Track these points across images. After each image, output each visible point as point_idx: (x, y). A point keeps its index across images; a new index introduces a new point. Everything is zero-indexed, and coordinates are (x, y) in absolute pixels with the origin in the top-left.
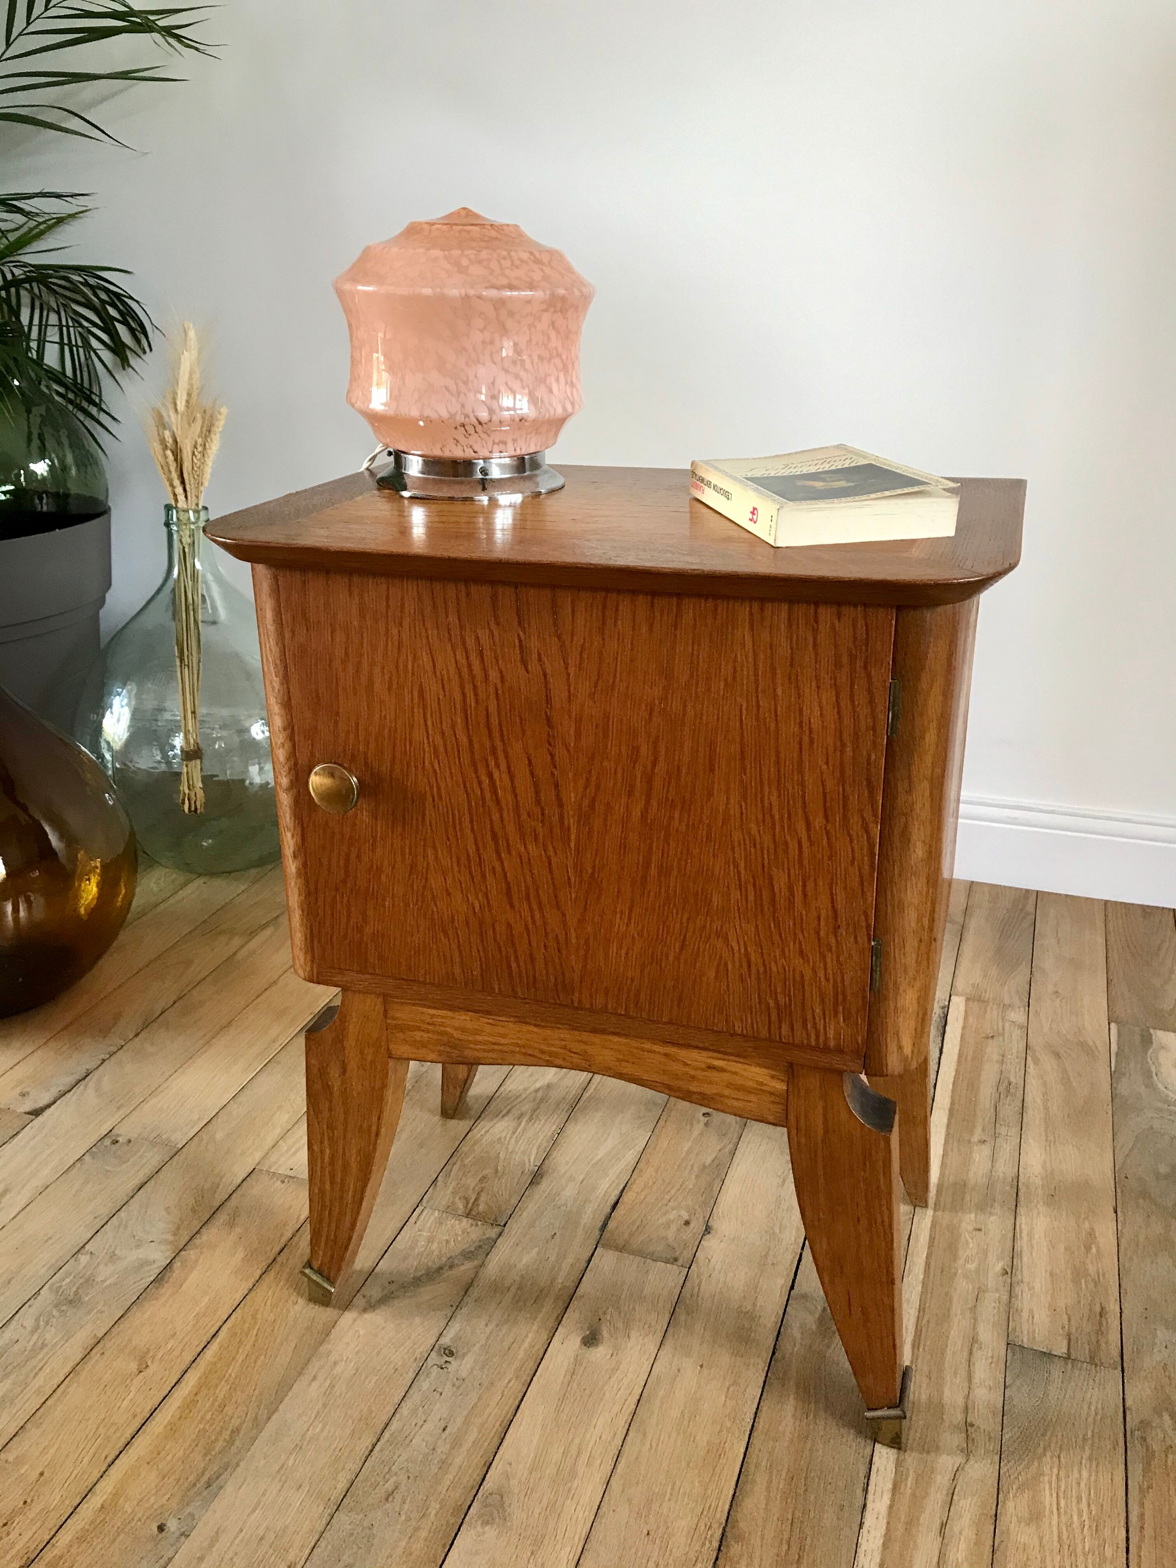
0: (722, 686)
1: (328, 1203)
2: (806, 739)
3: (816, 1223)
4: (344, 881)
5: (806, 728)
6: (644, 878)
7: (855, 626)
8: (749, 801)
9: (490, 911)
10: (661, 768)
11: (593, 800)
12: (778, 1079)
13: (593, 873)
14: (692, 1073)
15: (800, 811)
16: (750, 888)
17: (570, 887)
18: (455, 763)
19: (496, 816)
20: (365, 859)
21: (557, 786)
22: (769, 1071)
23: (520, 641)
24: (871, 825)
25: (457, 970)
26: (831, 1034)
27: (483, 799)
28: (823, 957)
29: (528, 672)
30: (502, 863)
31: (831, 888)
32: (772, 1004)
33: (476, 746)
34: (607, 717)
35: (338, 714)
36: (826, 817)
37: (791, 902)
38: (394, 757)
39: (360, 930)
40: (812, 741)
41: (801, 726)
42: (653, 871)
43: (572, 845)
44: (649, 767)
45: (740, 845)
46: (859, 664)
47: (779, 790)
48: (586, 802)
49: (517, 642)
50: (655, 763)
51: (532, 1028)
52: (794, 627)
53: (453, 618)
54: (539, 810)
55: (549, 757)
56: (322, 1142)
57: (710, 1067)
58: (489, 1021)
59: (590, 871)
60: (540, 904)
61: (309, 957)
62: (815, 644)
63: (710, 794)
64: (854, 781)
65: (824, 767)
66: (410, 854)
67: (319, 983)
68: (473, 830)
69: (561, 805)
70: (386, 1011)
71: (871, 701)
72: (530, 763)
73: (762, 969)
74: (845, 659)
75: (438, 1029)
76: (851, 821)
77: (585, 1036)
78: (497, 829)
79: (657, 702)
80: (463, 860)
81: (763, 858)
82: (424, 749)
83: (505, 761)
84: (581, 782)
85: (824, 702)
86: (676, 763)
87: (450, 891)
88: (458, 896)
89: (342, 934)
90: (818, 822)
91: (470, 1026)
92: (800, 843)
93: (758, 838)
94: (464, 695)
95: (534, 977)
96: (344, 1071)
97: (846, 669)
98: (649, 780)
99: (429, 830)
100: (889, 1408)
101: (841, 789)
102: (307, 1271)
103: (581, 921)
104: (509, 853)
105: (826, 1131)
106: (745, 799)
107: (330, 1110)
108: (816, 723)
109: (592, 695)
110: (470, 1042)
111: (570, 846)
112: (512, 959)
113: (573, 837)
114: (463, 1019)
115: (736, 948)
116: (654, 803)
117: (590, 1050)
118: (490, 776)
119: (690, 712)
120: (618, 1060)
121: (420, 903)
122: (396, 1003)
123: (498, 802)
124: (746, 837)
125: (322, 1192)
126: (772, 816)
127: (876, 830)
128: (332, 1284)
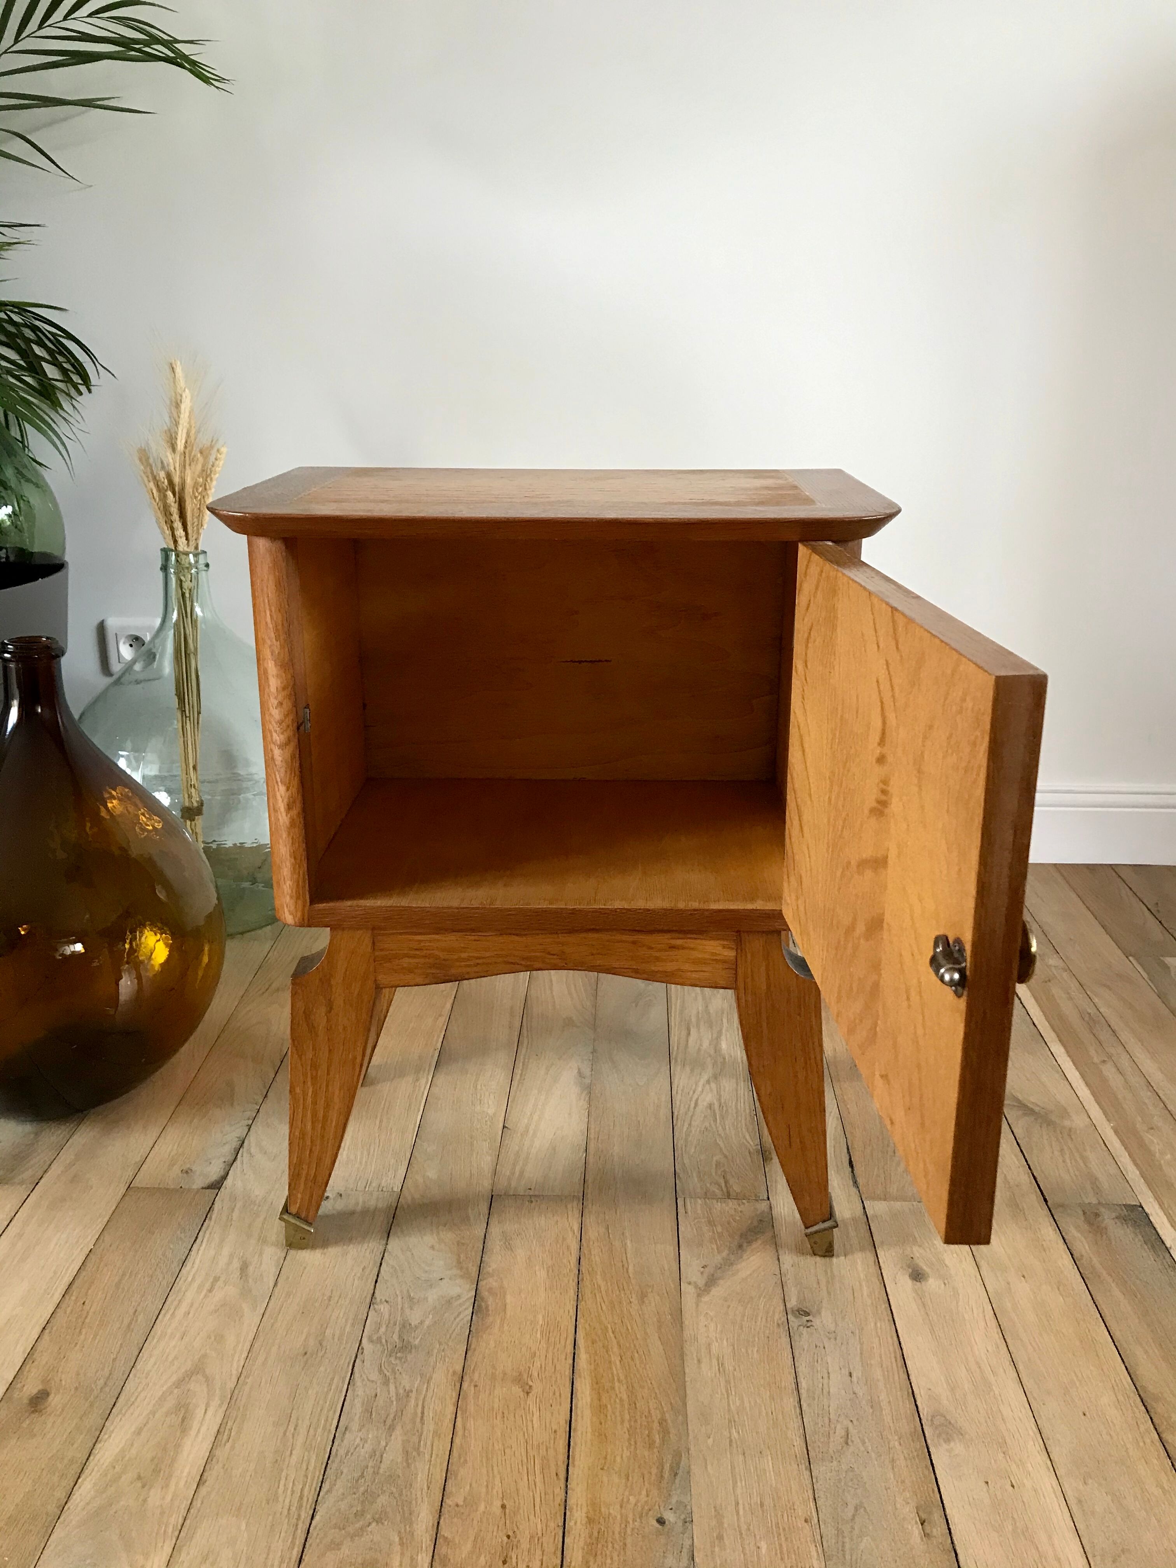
1: (308, 1143)
3: (762, 1070)
12: (729, 948)
14: (658, 954)
22: (722, 942)
51: (516, 938)
57: (673, 947)
58: (476, 938)
67: (310, 926)
70: (374, 943)
75: (425, 953)
77: (562, 938)
91: (456, 945)
96: (330, 1008)
100: (824, 1221)
102: (285, 1217)
105: (769, 987)
107: (314, 1049)
110: (456, 960)
114: (450, 940)
117: (568, 950)
122: (383, 935)
125: (303, 1134)
128: (310, 1224)
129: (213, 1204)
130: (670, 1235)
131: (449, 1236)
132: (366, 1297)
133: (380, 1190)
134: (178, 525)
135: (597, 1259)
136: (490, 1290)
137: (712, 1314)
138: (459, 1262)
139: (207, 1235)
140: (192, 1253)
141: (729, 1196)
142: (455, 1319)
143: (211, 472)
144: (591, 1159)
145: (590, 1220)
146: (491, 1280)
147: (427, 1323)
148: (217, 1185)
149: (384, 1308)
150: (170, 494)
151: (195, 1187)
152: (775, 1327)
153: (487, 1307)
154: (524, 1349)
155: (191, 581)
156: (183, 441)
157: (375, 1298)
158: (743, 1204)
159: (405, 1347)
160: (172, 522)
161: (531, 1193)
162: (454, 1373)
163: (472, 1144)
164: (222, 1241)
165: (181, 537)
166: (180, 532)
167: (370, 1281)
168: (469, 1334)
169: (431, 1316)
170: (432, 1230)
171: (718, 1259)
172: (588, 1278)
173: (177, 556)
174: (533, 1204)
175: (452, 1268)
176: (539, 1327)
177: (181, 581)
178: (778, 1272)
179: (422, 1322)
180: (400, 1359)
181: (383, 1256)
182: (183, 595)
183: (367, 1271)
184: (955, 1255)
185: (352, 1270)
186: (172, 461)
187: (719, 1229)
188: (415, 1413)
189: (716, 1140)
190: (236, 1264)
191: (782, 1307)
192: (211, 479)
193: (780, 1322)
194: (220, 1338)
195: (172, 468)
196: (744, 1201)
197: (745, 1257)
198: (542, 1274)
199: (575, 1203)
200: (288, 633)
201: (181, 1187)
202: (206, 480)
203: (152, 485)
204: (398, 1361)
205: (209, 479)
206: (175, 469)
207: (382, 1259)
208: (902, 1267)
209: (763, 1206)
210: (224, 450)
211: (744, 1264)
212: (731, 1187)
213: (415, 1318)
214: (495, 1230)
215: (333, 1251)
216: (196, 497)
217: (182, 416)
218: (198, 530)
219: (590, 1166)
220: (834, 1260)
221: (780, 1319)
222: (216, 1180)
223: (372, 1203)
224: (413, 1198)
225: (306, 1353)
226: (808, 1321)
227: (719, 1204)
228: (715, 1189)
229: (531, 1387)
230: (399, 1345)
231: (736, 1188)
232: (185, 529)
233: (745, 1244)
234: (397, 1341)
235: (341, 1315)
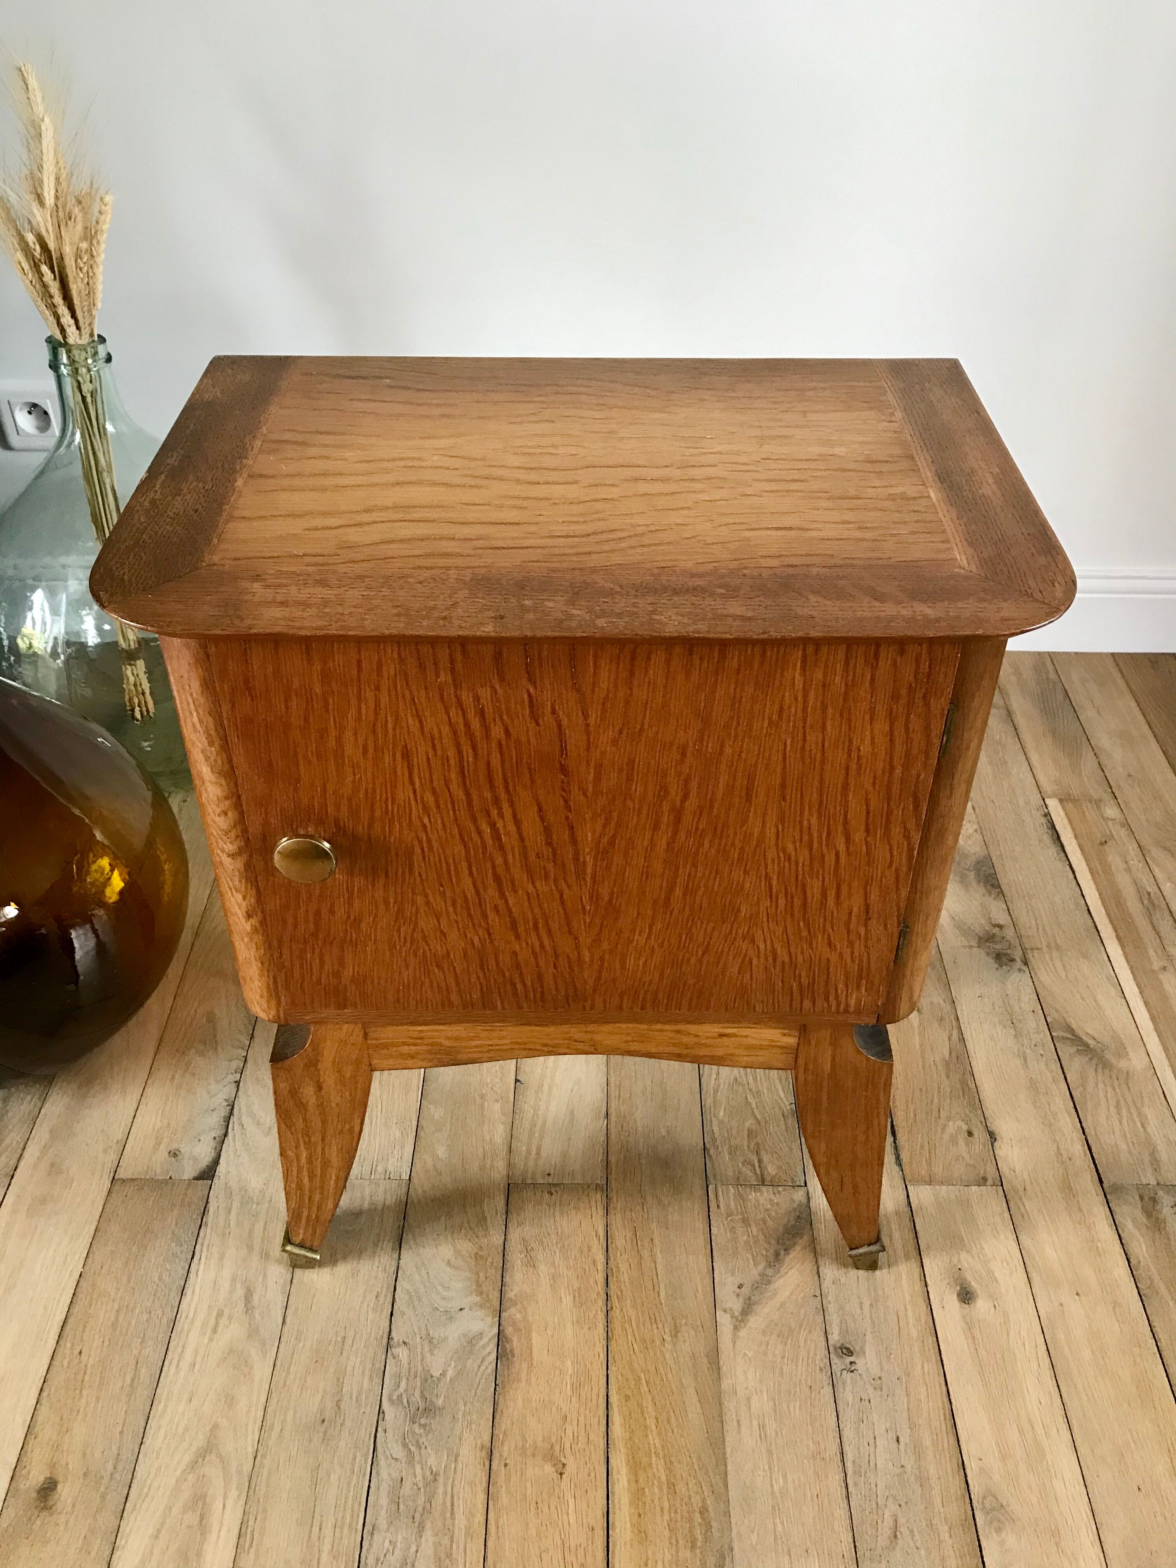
0: (766, 725)
2: (854, 766)
4: (315, 935)
5: (854, 755)
6: (668, 900)
7: (917, 661)
8: (786, 825)
9: (491, 941)
10: (691, 804)
11: (614, 837)
12: (789, 1035)
13: (611, 899)
14: (703, 1041)
15: (840, 828)
16: (782, 896)
17: (584, 913)
18: (449, 815)
19: (499, 861)
20: (340, 912)
21: (571, 828)
22: (782, 1031)
23: (530, 695)
24: (912, 833)
25: (454, 997)
26: (853, 1002)
27: (484, 848)
28: (851, 944)
29: (538, 724)
30: (506, 901)
31: (865, 889)
32: (795, 985)
33: (475, 798)
34: (631, 762)
35: (298, 781)
36: (867, 831)
37: (823, 904)
38: (372, 818)
39: (337, 975)
40: (859, 768)
41: (849, 755)
42: (678, 892)
43: (588, 879)
44: (678, 804)
45: (773, 862)
46: (919, 695)
47: (819, 813)
48: (605, 840)
49: (526, 696)
50: (685, 797)
52: (852, 665)
53: (444, 677)
54: (550, 850)
55: (562, 802)
56: (297, 1147)
57: (721, 1035)
59: (607, 898)
60: (549, 931)
61: (273, 1002)
62: (873, 680)
63: (744, 822)
64: (900, 796)
65: (871, 788)
66: (395, 903)
68: (471, 874)
69: (574, 842)
70: (366, 1034)
71: (927, 729)
72: (540, 810)
73: (787, 960)
74: (904, 692)
75: (427, 1041)
76: (892, 833)
78: (501, 870)
79: (691, 744)
80: (460, 901)
81: (797, 871)
82: (410, 805)
83: (510, 810)
84: (601, 821)
85: (876, 732)
86: (709, 797)
87: (445, 930)
88: (453, 935)
89: (314, 980)
90: (858, 836)
91: (464, 1034)
92: (837, 855)
93: (793, 853)
94: (460, 753)
95: (542, 993)
96: (319, 1088)
97: (903, 701)
98: (678, 814)
99: (418, 879)
100: (869, 1245)
101: (886, 805)
102: (289, 1248)
103: (597, 941)
104: (515, 892)
106: (783, 823)
107: (305, 1121)
108: (865, 749)
109: (614, 742)
110: (465, 1047)
111: (585, 880)
112: (517, 980)
113: (589, 870)
114: (458, 1030)
115: (762, 946)
116: (682, 835)
117: (598, 1038)
118: (493, 826)
119: (728, 751)
120: (626, 1042)
121: (408, 945)
122: (378, 1026)
123: (501, 848)
124: (781, 855)
126: (810, 834)
127: (916, 838)
128: (315, 1250)
129: (207, 1202)
130: (701, 1241)
131: (466, 1246)
132: (382, 1337)
133: (387, 1177)
134: (63, 310)
135: (626, 1276)
136: (514, 1324)
137: (750, 1354)
138: (479, 1285)
139: (205, 1250)
140: (192, 1275)
141: (763, 1184)
142: (479, 1367)
143: (96, 232)
144: (613, 1129)
145: (617, 1220)
146: (513, 1310)
147: (450, 1373)
148: (208, 1174)
149: (402, 1353)
150: (45, 269)
151: (186, 1177)
152: (818, 1372)
153: (512, 1351)
154: (554, 1409)
155: (91, 382)
156: (53, 192)
157: (392, 1338)
158: (779, 1192)
159: (429, 1410)
160: (55, 306)
161: (551, 1180)
162: (483, 1447)
163: (482, 1106)
164: (222, 1257)
165: (69, 326)
166: (67, 320)
167: (385, 1311)
168: (495, 1389)
169: (453, 1364)
170: (446, 1237)
171: (754, 1273)
172: (617, 1305)
173: (69, 352)
174: (554, 1197)
175: (472, 1293)
176: (568, 1378)
177: (79, 382)
178: (818, 1294)
179: (443, 1374)
180: (424, 1426)
181: (397, 1277)
182: (84, 398)
183: (382, 1299)
184: (1005, 1264)
185: (365, 1297)
186: (43, 220)
187: (754, 1229)
188: (444, 1504)
189: (747, 1098)
190: (240, 1292)
191: (824, 1343)
192: (98, 242)
193: (822, 1366)
194: (230, 1400)
195: (44, 233)
196: (780, 1189)
197: (783, 1270)
198: (568, 1300)
199: (599, 1196)
200: (224, 739)
201: (171, 1178)
202: (91, 243)
203: (20, 256)
204: (422, 1431)
205: (95, 242)
206: (47, 231)
207: (396, 1280)
208: (949, 1284)
209: (799, 1196)
210: (108, 199)
211: (781, 1281)
212: (765, 1167)
213: (436, 1364)
214: (515, 1235)
215: (343, 1269)
216: (81, 269)
217: (45, 158)
218: (90, 311)
219: (613, 1137)
220: (878, 1272)
221: (822, 1360)
222: (207, 1166)
223: (379, 1198)
224: (424, 1191)
225: (323, 1421)
226: (851, 1363)
227: (753, 1193)
228: (747, 1171)
229: (564, 1465)
230: (422, 1405)
231: (771, 1170)
232: (74, 316)
233: (782, 1252)
234: (419, 1399)
235: (357, 1365)
